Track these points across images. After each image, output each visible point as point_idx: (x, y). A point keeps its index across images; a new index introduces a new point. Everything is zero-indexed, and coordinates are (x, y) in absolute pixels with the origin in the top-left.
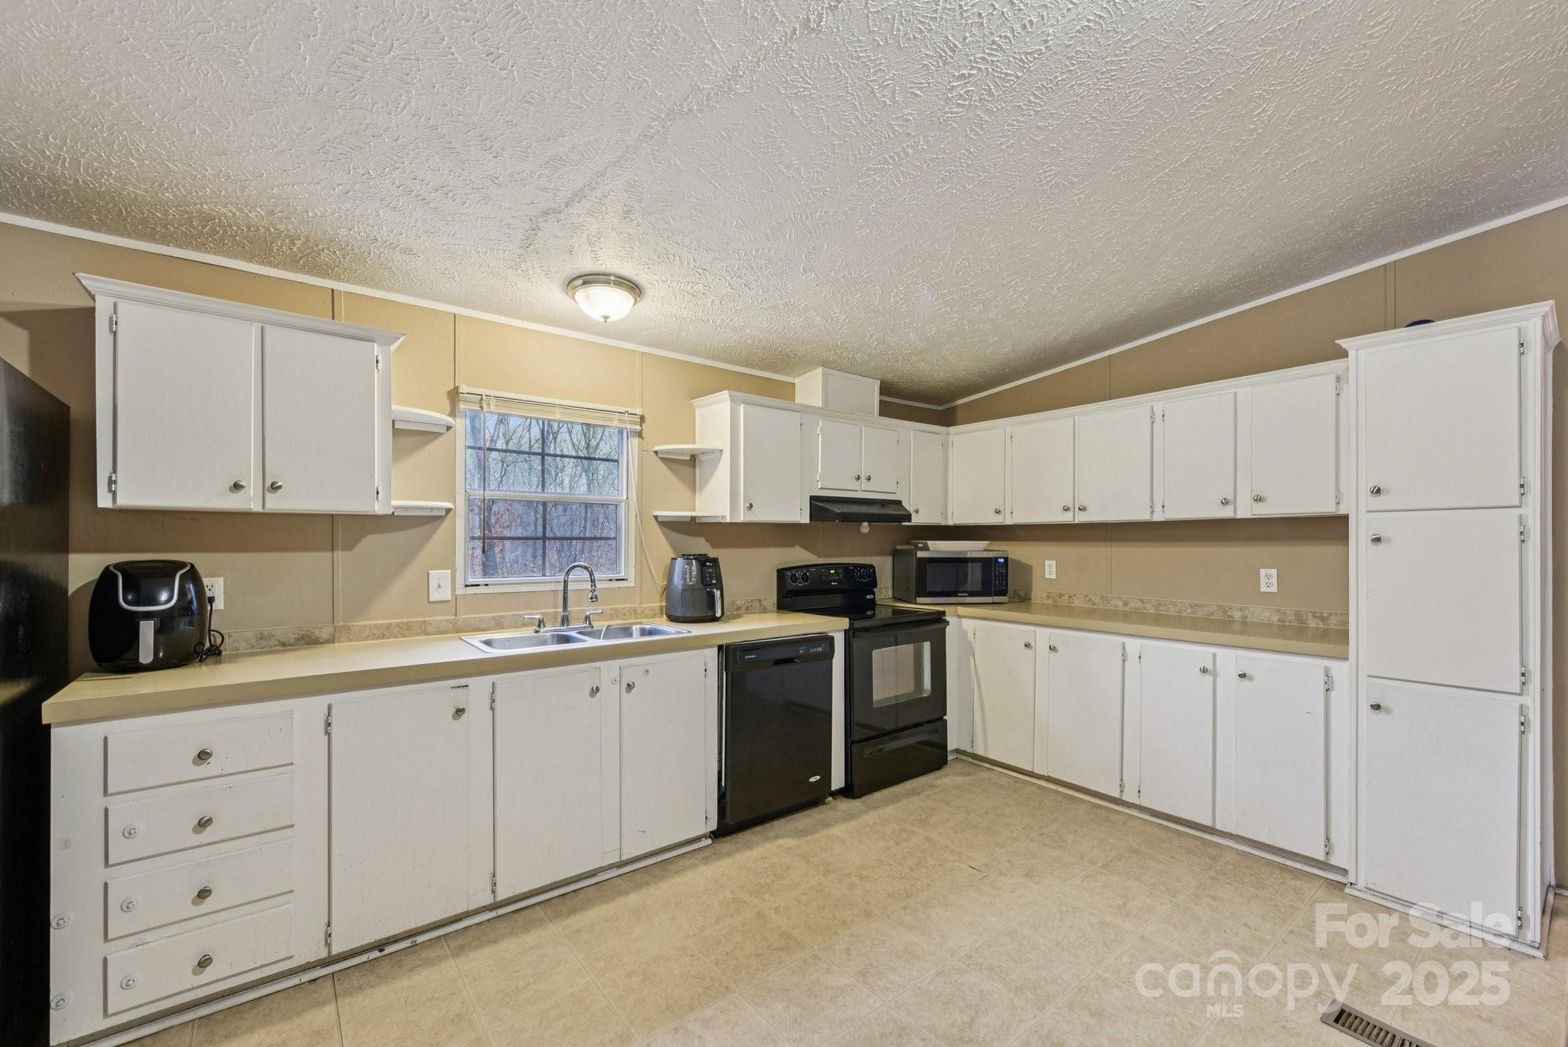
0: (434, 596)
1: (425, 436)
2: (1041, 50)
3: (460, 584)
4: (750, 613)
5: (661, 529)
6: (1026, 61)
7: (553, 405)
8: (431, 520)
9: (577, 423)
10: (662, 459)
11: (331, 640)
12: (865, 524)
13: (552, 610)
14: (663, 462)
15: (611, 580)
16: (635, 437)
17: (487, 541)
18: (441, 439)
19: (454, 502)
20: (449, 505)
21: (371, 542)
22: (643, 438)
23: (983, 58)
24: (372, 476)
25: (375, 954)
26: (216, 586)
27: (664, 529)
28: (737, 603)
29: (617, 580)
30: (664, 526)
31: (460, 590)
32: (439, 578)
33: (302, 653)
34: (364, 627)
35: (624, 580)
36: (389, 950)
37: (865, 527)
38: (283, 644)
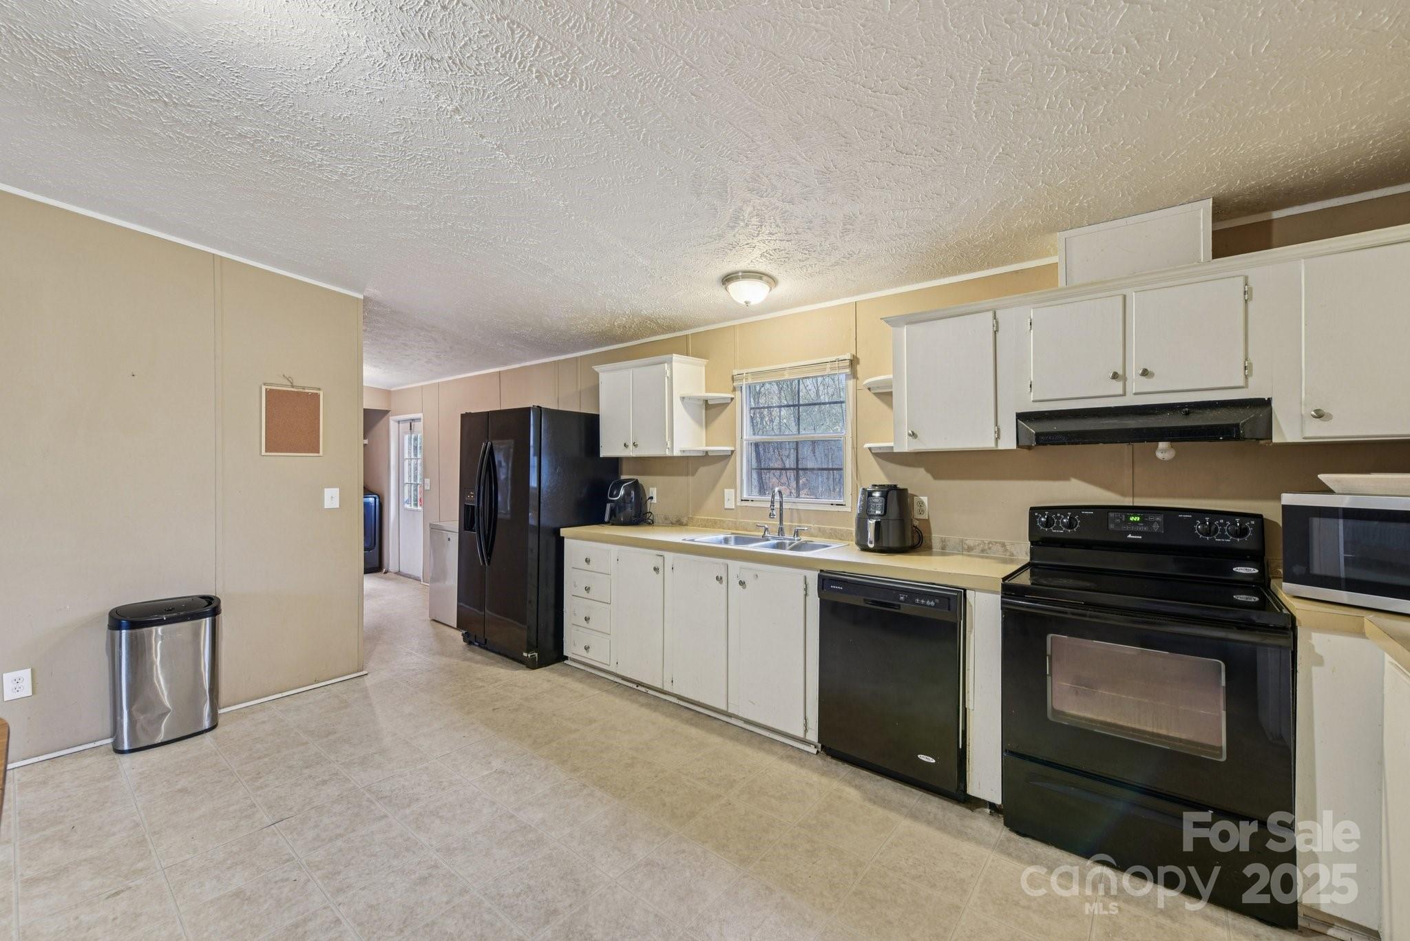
0: (727, 506)
1: (723, 406)
2: (508, 24)
3: (739, 499)
4: (987, 557)
5: (876, 460)
6: (521, 34)
7: (784, 369)
8: (726, 458)
9: (819, 376)
10: (876, 394)
11: (686, 525)
12: (1162, 445)
13: (789, 524)
14: (879, 398)
15: (832, 504)
16: (850, 379)
17: (761, 470)
18: (729, 407)
19: (735, 446)
20: (733, 449)
21: (703, 470)
22: (857, 379)
23: (520, 64)
24: (665, 436)
25: (635, 686)
26: (653, 492)
27: (877, 458)
28: (967, 542)
29: (837, 505)
30: (878, 457)
31: (738, 504)
32: (729, 493)
33: (678, 528)
34: (699, 519)
35: (842, 505)
36: (640, 688)
37: (1164, 450)
38: (672, 523)
